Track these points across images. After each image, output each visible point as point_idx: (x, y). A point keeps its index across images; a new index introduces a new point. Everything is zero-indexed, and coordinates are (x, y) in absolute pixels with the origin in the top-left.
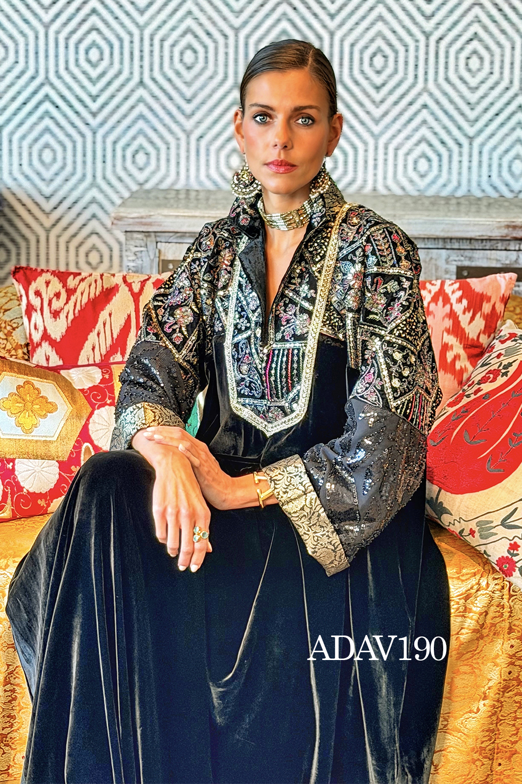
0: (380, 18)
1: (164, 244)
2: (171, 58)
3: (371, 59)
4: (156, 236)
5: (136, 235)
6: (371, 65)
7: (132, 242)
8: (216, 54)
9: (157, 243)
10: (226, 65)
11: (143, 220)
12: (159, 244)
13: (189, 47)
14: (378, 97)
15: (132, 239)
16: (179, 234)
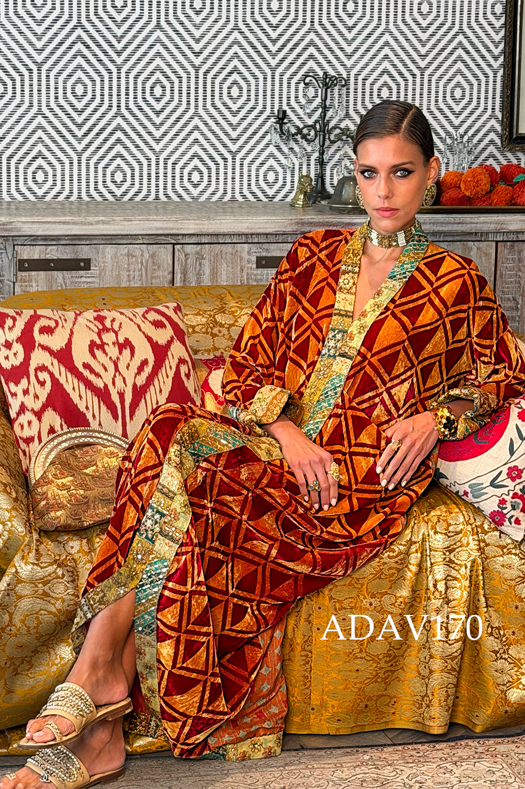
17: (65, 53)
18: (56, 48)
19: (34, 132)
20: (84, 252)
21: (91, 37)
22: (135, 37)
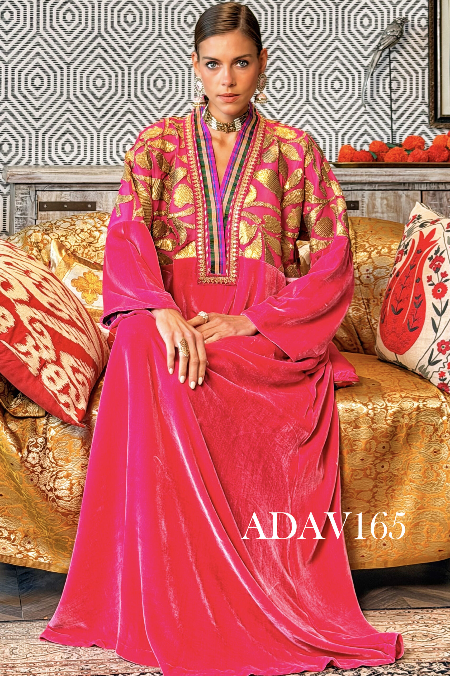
0: (160, 56)
1: (41, 192)
2: (26, 82)
3: (155, 82)
4: (35, 187)
5: (22, 187)
6: (155, 85)
7: (20, 191)
8: (55, 80)
9: (36, 191)
10: (62, 87)
11: (29, 176)
12: (37, 192)
13: (38, 75)
14: (159, 106)
15: (20, 189)
16: (51, 185)
17: (88, 55)
18: (81, 52)
19: (63, 114)
20: (91, 196)
21: (108, 44)
22: (142, 44)
